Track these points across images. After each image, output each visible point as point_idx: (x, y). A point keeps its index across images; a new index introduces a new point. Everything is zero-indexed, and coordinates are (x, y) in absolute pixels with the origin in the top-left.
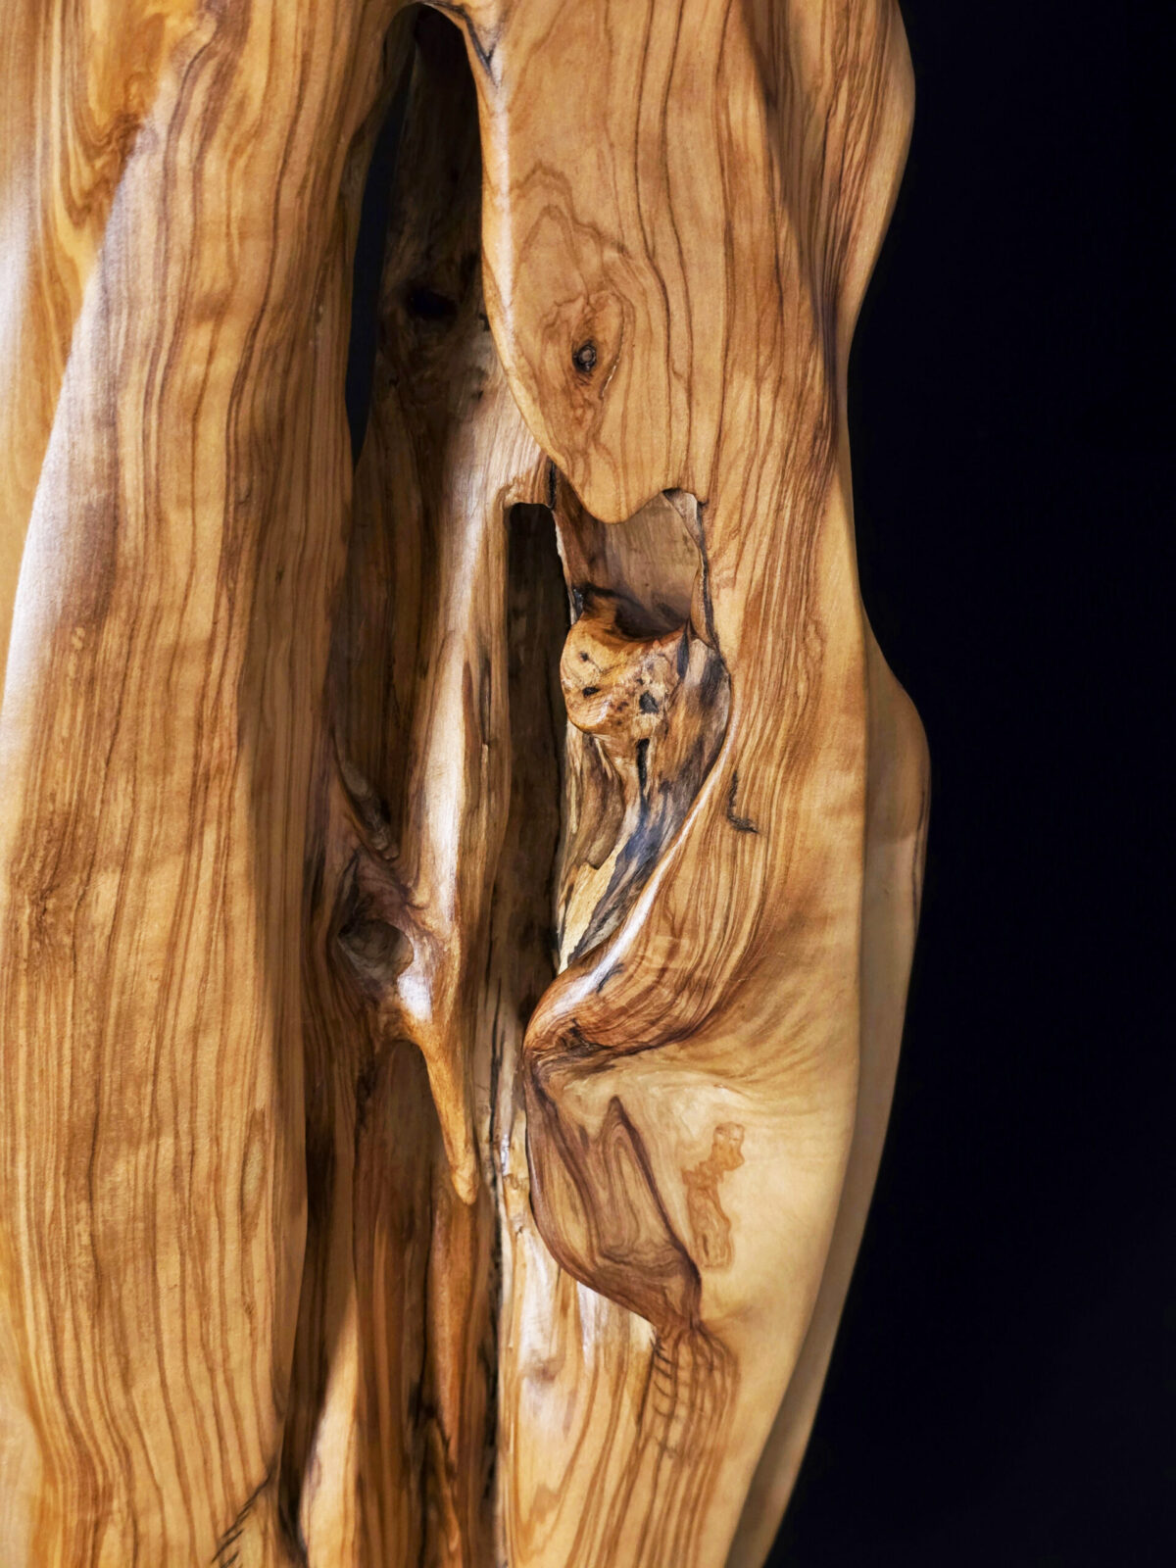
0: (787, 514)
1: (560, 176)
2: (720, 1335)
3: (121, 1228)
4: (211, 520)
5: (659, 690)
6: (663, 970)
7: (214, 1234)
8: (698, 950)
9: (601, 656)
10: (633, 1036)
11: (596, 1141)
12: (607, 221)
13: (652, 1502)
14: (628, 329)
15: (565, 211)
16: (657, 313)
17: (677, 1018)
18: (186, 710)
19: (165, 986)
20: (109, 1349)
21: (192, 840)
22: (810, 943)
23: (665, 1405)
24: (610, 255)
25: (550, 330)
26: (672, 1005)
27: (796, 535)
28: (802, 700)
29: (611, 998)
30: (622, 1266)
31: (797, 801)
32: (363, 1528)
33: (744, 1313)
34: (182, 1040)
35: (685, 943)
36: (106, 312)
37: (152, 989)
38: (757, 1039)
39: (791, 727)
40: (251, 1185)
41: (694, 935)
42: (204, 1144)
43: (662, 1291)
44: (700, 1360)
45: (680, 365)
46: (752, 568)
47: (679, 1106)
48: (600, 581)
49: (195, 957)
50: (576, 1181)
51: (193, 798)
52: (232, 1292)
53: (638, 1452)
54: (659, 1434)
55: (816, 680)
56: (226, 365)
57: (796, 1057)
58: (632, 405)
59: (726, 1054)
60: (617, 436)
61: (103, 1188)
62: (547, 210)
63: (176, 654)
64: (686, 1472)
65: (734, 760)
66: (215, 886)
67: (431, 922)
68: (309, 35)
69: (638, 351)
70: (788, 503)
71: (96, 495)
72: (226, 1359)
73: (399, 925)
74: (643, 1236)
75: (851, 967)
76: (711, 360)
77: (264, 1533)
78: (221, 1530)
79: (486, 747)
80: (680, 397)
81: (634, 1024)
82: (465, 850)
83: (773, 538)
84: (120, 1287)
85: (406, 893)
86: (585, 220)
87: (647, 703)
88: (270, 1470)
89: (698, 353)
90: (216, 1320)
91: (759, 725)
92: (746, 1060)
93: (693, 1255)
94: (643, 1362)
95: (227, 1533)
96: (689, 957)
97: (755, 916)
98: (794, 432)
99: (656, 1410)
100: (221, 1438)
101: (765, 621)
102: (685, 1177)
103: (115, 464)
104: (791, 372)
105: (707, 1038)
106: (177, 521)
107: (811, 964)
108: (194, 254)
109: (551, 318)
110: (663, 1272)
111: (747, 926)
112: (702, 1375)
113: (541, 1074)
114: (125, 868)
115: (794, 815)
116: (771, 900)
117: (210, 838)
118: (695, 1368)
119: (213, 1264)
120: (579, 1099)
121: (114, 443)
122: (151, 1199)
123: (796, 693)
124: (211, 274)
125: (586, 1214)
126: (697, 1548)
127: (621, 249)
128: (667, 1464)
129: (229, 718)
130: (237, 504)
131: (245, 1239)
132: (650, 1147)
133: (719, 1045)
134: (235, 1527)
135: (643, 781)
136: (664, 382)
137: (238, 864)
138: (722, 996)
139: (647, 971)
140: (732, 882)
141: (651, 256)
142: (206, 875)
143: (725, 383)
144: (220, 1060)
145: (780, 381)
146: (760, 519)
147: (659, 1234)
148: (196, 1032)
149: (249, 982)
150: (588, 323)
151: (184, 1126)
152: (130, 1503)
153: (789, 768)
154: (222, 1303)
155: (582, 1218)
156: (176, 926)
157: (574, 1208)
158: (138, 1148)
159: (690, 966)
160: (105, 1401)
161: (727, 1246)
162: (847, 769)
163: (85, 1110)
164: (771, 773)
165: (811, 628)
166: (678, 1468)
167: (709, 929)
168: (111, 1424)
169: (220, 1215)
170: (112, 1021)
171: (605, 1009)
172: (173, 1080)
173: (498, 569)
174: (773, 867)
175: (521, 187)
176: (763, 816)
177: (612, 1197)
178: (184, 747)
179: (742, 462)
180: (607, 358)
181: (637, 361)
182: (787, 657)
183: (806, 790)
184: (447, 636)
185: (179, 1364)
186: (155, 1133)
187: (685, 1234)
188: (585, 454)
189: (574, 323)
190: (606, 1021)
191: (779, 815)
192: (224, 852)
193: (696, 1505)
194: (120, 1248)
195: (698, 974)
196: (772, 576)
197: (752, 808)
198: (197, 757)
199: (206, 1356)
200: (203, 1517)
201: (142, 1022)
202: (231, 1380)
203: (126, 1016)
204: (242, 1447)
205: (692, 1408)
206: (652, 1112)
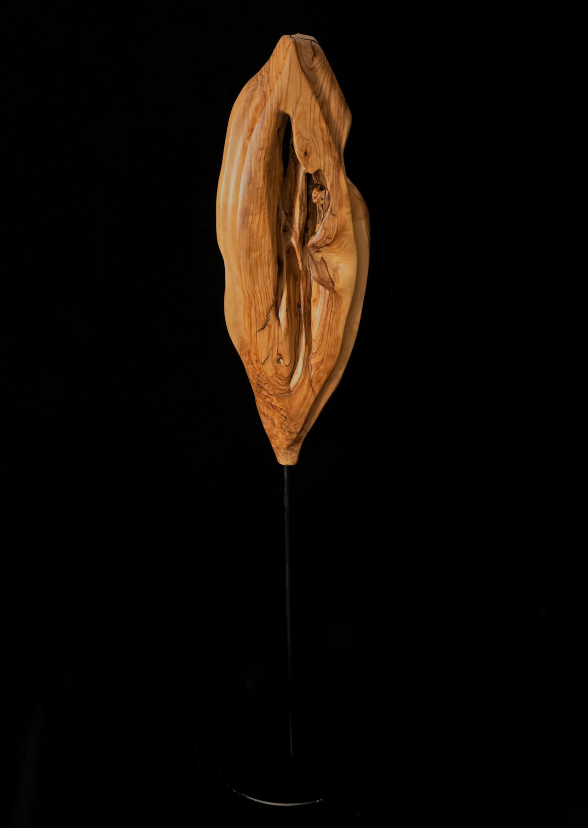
0: (335, 173)
1: (301, 133)
2: (339, 293)
3: (253, 263)
4: (262, 173)
5: (323, 197)
6: (323, 236)
7: (264, 266)
9: (317, 193)
10: (321, 245)
11: (319, 263)
12: (307, 138)
13: (330, 321)
14: (311, 150)
16: (315, 148)
17: (326, 243)
18: (259, 195)
19: (258, 231)
20: (252, 280)
21: (260, 212)
22: (345, 233)
23: (331, 305)
24: (308, 141)
25: (301, 150)
26: (325, 240)
28: (340, 197)
30: (322, 280)
32: (287, 316)
33: (341, 290)
35: (327, 232)
36: (250, 150)
37: (256, 231)
38: (339, 247)
39: (339, 201)
40: (270, 259)
41: (328, 231)
42: (263, 253)
43: (329, 285)
44: (336, 297)
45: (318, 154)
46: (331, 180)
47: (332, 259)
48: (319, 183)
49: (261, 227)
50: (316, 268)
51: (261, 207)
52: (267, 275)
53: (327, 311)
55: (341, 195)
56: (263, 155)
57: (345, 250)
58: (312, 158)
59: (334, 249)
60: (311, 164)
61: (251, 258)
62: (300, 137)
63: (258, 189)
64: (335, 316)
65: (331, 206)
66: (264, 219)
67: (295, 230)
68: (271, 119)
71: (249, 170)
72: (267, 283)
73: (291, 230)
74: (326, 276)
75: (353, 237)
76: (322, 154)
77: (273, 314)
78: (267, 311)
79: (303, 206)
80: (318, 158)
81: (321, 243)
82: (300, 220)
83: (333, 177)
84: (253, 272)
85: (292, 226)
86: (305, 137)
87: (322, 199)
88: (274, 303)
89: (320, 153)
90: (265, 278)
91: (334, 201)
92: (337, 250)
93: (333, 280)
94: (328, 298)
97: (337, 229)
98: (336, 162)
100: (267, 296)
101: (334, 186)
102: (333, 269)
103: (251, 166)
104: (333, 155)
105: (331, 246)
106: (258, 173)
107: (346, 236)
108: (260, 143)
110: (329, 282)
111: (335, 230)
112: (336, 300)
113: (310, 252)
114: (253, 215)
115: (341, 214)
116: (339, 227)
117: (263, 212)
118: (335, 299)
119: (265, 270)
120: (317, 256)
121: (251, 164)
122: (257, 259)
124: (261, 145)
126: (338, 329)
127: (309, 141)
128: (332, 315)
129: (264, 197)
130: (265, 171)
131: (269, 267)
132: (327, 264)
133: (333, 247)
134: (269, 311)
135: (323, 210)
136: (316, 156)
137: (266, 215)
138: (333, 239)
139: (320, 236)
140: (333, 223)
141: (313, 141)
142: (262, 217)
143: (324, 156)
144: (265, 241)
146: (331, 173)
147: (329, 277)
148: (262, 237)
149: (268, 232)
150: (306, 149)
151: (260, 250)
152: (255, 304)
153: (339, 207)
155: (317, 273)
156: (259, 224)
157: (315, 271)
158: (255, 252)
160: (251, 288)
161: (339, 280)
162: (348, 208)
163: (249, 247)
164: (337, 208)
165: (340, 188)
166: (334, 315)
167: (330, 230)
168: (252, 291)
169: (265, 263)
171: (317, 241)
172: (259, 243)
173: (304, 181)
174: (339, 222)
175: (297, 134)
176: (337, 214)
177: (321, 270)
178: (259, 200)
179: (328, 166)
180: (309, 153)
181: (313, 154)
182: (338, 192)
183: (342, 211)
184: (298, 190)
185: (261, 284)
186: (257, 251)
187: (332, 277)
188: (307, 165)
189: (304, 149)
191: (339, 214)
192: (264, 214)
193: (337, 322)
194: (253, 266)
195: (329, 236)
196: (334, 181)
197: (335, 213)
199: (264, 283)
200: (265, 308)
201: (255, 235)
202: (267, 288)
203: (253, 234)
204: (269, 298)
205: (335, 305)
206: (328, 260)
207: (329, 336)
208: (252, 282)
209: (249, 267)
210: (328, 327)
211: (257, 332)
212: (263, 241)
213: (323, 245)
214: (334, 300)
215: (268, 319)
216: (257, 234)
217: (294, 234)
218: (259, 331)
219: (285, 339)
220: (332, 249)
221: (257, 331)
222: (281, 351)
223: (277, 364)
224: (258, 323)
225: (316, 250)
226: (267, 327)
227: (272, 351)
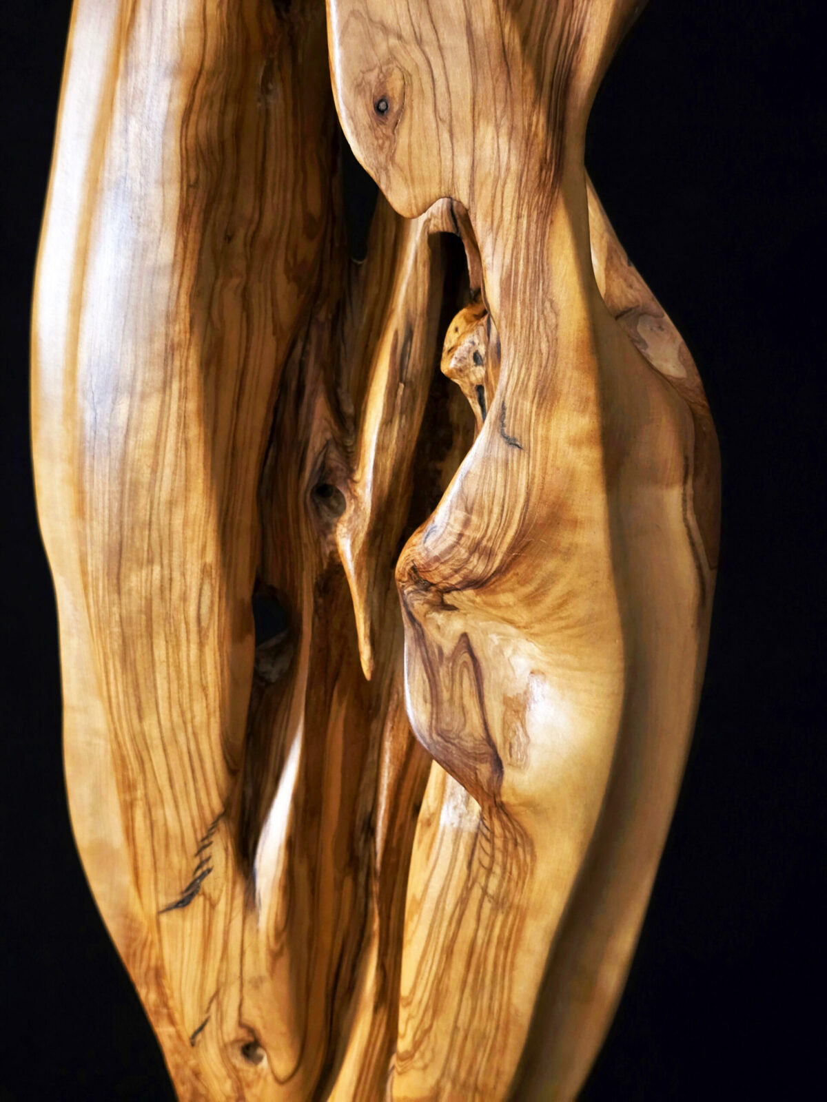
0: (524, 221)
2: (518, 818)
3: (134, 615)
5: (482, 350)
6: (461, 535)
7: (183, 636)
8: (483, 526)
9: (458, 332)
10: (445, 578)
11: (448, 659)
12: (390, 19)
13: (477, 930)
14: (408, 90)
15: (364, 14)
16: (426, 79)
17: (472, 571)
18: (160, 305)
19: (154, 471)
20: (131, 691)
21: (165, 384)
22: (566, 538)
23: (486, 862)
24: (393, 41)
25: (359, 89)
26: (467, 561)
27: (532, 238)
28: (545, 356)
29: (430, 548)
30: (450, 745)
31: (548, 431)
33: (531, 805)
34: (163, 508)
35: (474, 518)
37: (147, 472)
38: (528, 602)
39: (538, 374)
40: (204, 610)
41: (481, 514)
42: (177, 575)
43: (475, 770)
44: (507, 834)
45: (444, 113)
47: (508, 652)
49: (169, 457)
50: (430, 681)
51: (166, 359)
52: (195, 678)
53: (468, 889)
54: (482, 880)
55: (554, 341)
56: (179, 105)
57: (563, 623)
58: (414, 139)
59: (508, 606)
60: (406, 159)
61: (125, 589)
63: (154, 270)
64: (500, 918)
65: (502, 394)
66: (179, 416)
67: (359, 490)
69: (415, 104)
70: (525, 213)
72: (193, 718)
74: (468, 730)
75: (604, 564)
76: (464, 111)
77: (226, 850)
78: (199, 837)
79: (402, 386)
80: (445, 136)
81: (446, 570)
82: (381, 448)
83: (516, 237)
84: (135, 653)
85: (351, 473)
86: (377, 19)
87: (477, 359)
88: (227, 804)
89: (455, 107)
90: (186, 691)
91: (516, 371)
92: (523, 616)
93: (501, 754)
95: (203, 840)
96: (478, 529)
97: (523, 509)
98: (525, 164)
99: (480, 862)
100: (193, 771)
101: (515, 295)
102: (507, 701)
104: (521, 123)
105: (494, 592)
107: (568, 554)
109: (359, 80)
110: (478, 758)
111: (517, 516)
112: (510, 847)
113: (408, 601)
114: (132, 395)
115: (546, 439)
116: (533, 499)
117: (175, 386)
118: (505, 839)
119: (183, 654)
120: (438, 627)
123: (540, 350)
125: (432, 704)
126: (511, 980)
127: (400, 37)
128: (487, 906)
130: (188, 186)
131: (201, 645)
132: (485, 673)
133: (505, 598)
134: (207, 837)
136: (434, 125)
137: (192, 405)
138: (502, 561)
139: (450, 534)
140: (506, 481)
142: (174, 407)
143: (474, 130)
144: (185, 524)
145: (512, 129)
146: (506, 223)
147: (479, 732)
148: (171, 504)
149: (200, 481)
150: (382, 84)
151: (166, 562)
152: (146, 795)
153: (540, 406)
154: (190, 682)
155: (429, 706)
156: (159, 435)
157: (424, 698)
158: (141, 568)
159: (478, 536)
161: (526, 756)
162: (583, 411)
163: (116, 538)
164: (527, 406)
165: (547, 304)
166: (495, 911)
167: (490, 512)
168: (133, 739)
169: (187, 623)
170: (127, 486)
171: (427, 555)
172: (159, 530)
173: (425, 270)
174: (534, 476)
176: (525, 437)
177: (452, 698)
178: (159, 327)
179: (490, 181)
180: (396, 107)
181: (415, 110)
182: (531, 323)
183: (554, 423)
185: (167, 712)
186: (150, 562)
188: (386, 170)
189: (374, 83)
190: (428, 564)
191: (536, 440)
192: (183, 396)
193: (510, 943)
194: (134, 627)
195: (484, 542)
196: (517, 263)
197: (517, 431)
198: (167, 335)
199: (183, 713)
200: (187, 821)
201: (143, 492)
202: (195, 734)
203: (135, 485)
204: (205, 781)
205: (504, 868)
206: (490, 652)
207: (467, 1004)
208: (132, 699)
209: (116, 630)
210: (464, 957)
211: (159, 913)
212: (178, 521)
213: (453, 581)
214: (499, 843)
215: (202, 871)
216: (151, 487)
217: (350, 509)
218: (169, 909)
219: (272, 970)
220: (497, 606)
221: (161, 908)
222: (253, 1016)
223: (238, 1061)
224: (161, 876)
225: (430, 596)
226: (198, 902)
227: (219, 1005)
